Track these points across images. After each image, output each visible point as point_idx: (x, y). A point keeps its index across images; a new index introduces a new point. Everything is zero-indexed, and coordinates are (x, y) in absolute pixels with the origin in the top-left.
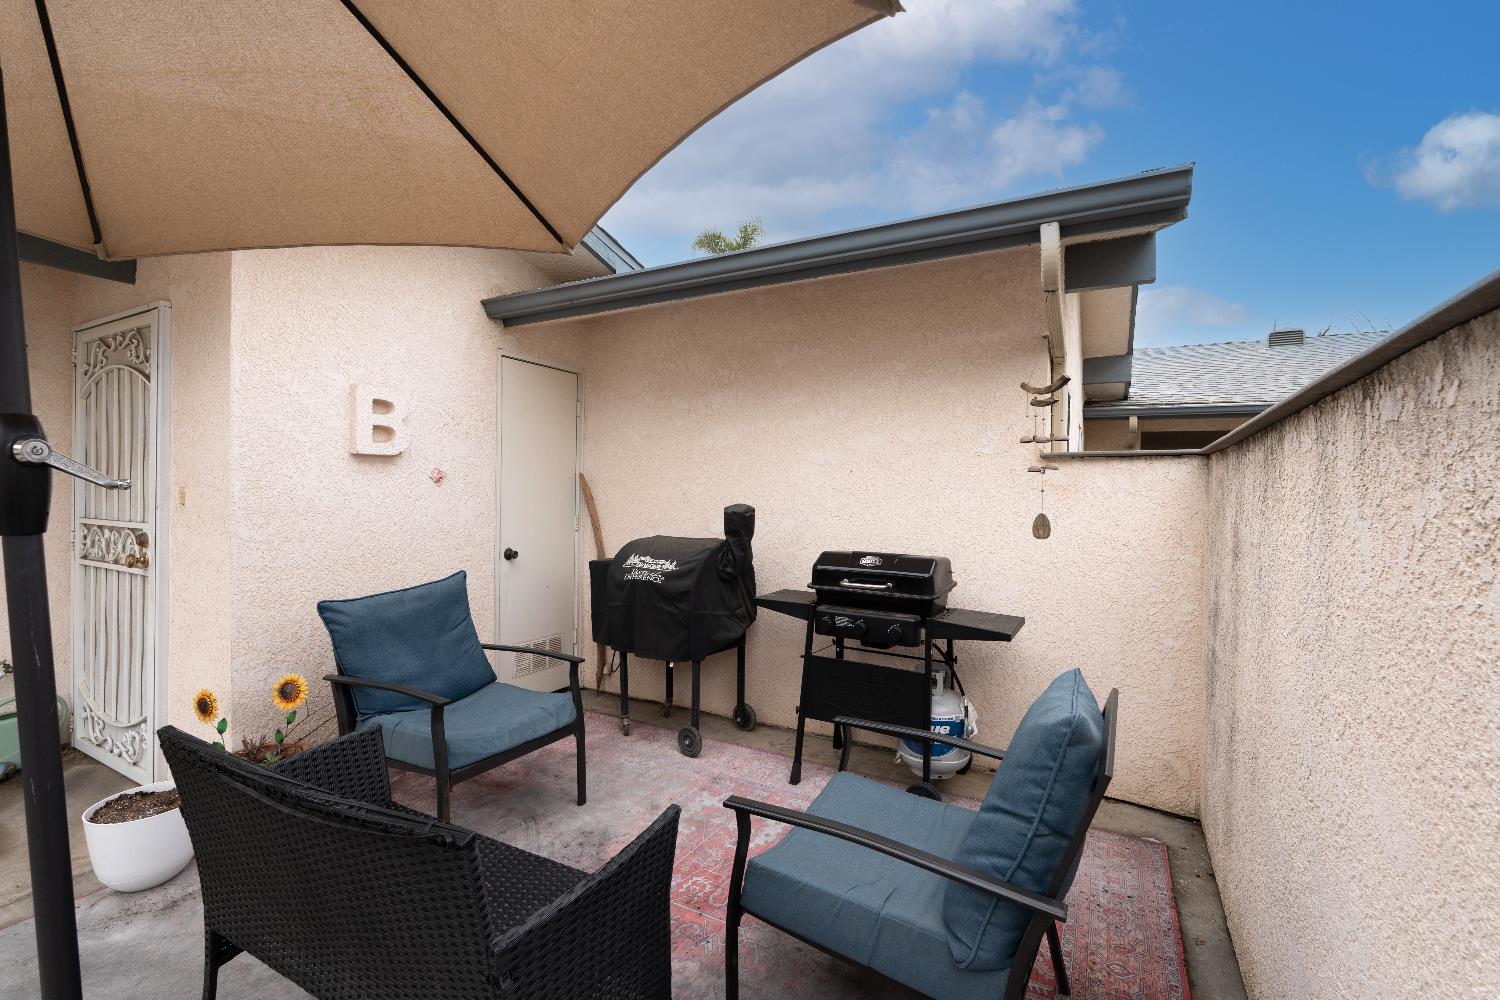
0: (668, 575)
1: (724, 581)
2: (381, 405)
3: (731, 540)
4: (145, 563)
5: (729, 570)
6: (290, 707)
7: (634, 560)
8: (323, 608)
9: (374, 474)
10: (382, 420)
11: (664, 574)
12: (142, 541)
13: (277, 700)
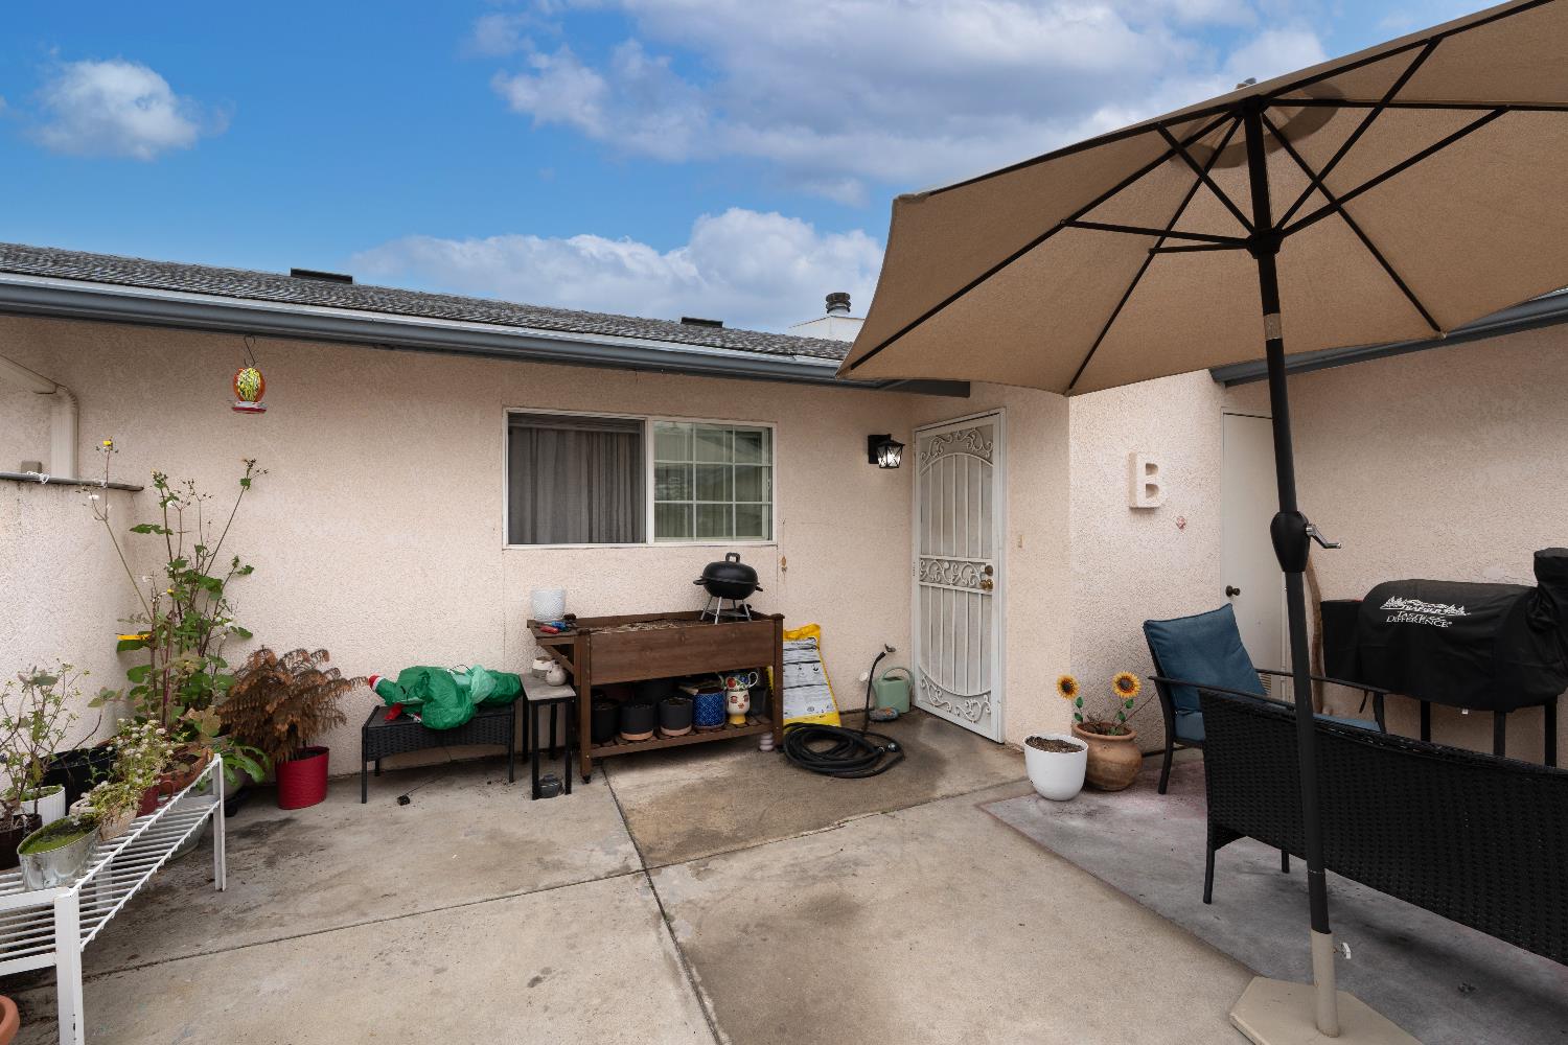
0: (1456, 620)
1: (1535, 630)
2: (1151, 468)
3: (1546, 586)
4: (990, 587)
5: (1545, 618)
6: (1128, 695)
7: (1393, 603)
8: (1149, 626)
9: (1143, 523)
10: (1151, 480)
11: (1448, 618)
12: (989, 571)
13: (1117, 690)
